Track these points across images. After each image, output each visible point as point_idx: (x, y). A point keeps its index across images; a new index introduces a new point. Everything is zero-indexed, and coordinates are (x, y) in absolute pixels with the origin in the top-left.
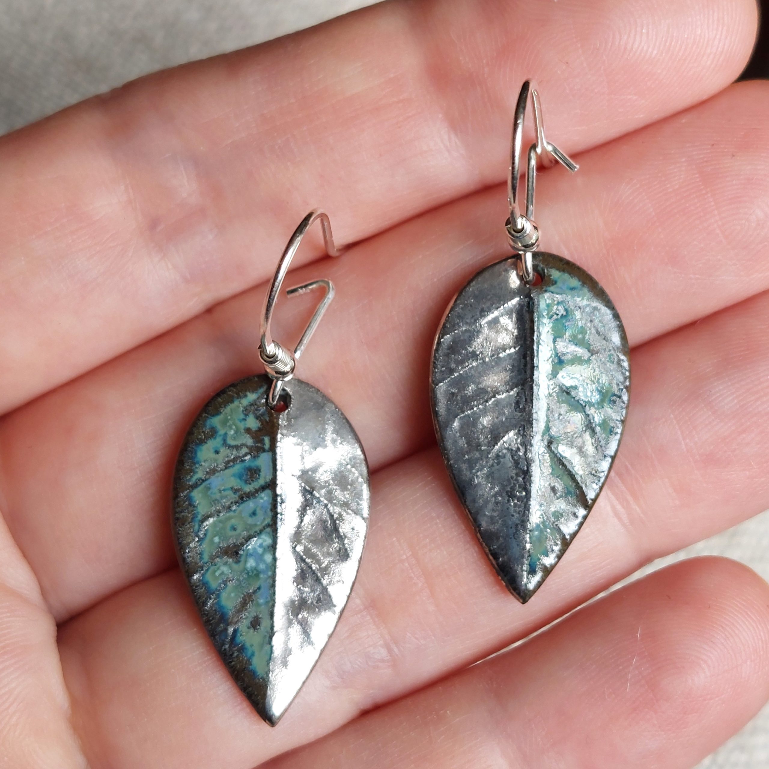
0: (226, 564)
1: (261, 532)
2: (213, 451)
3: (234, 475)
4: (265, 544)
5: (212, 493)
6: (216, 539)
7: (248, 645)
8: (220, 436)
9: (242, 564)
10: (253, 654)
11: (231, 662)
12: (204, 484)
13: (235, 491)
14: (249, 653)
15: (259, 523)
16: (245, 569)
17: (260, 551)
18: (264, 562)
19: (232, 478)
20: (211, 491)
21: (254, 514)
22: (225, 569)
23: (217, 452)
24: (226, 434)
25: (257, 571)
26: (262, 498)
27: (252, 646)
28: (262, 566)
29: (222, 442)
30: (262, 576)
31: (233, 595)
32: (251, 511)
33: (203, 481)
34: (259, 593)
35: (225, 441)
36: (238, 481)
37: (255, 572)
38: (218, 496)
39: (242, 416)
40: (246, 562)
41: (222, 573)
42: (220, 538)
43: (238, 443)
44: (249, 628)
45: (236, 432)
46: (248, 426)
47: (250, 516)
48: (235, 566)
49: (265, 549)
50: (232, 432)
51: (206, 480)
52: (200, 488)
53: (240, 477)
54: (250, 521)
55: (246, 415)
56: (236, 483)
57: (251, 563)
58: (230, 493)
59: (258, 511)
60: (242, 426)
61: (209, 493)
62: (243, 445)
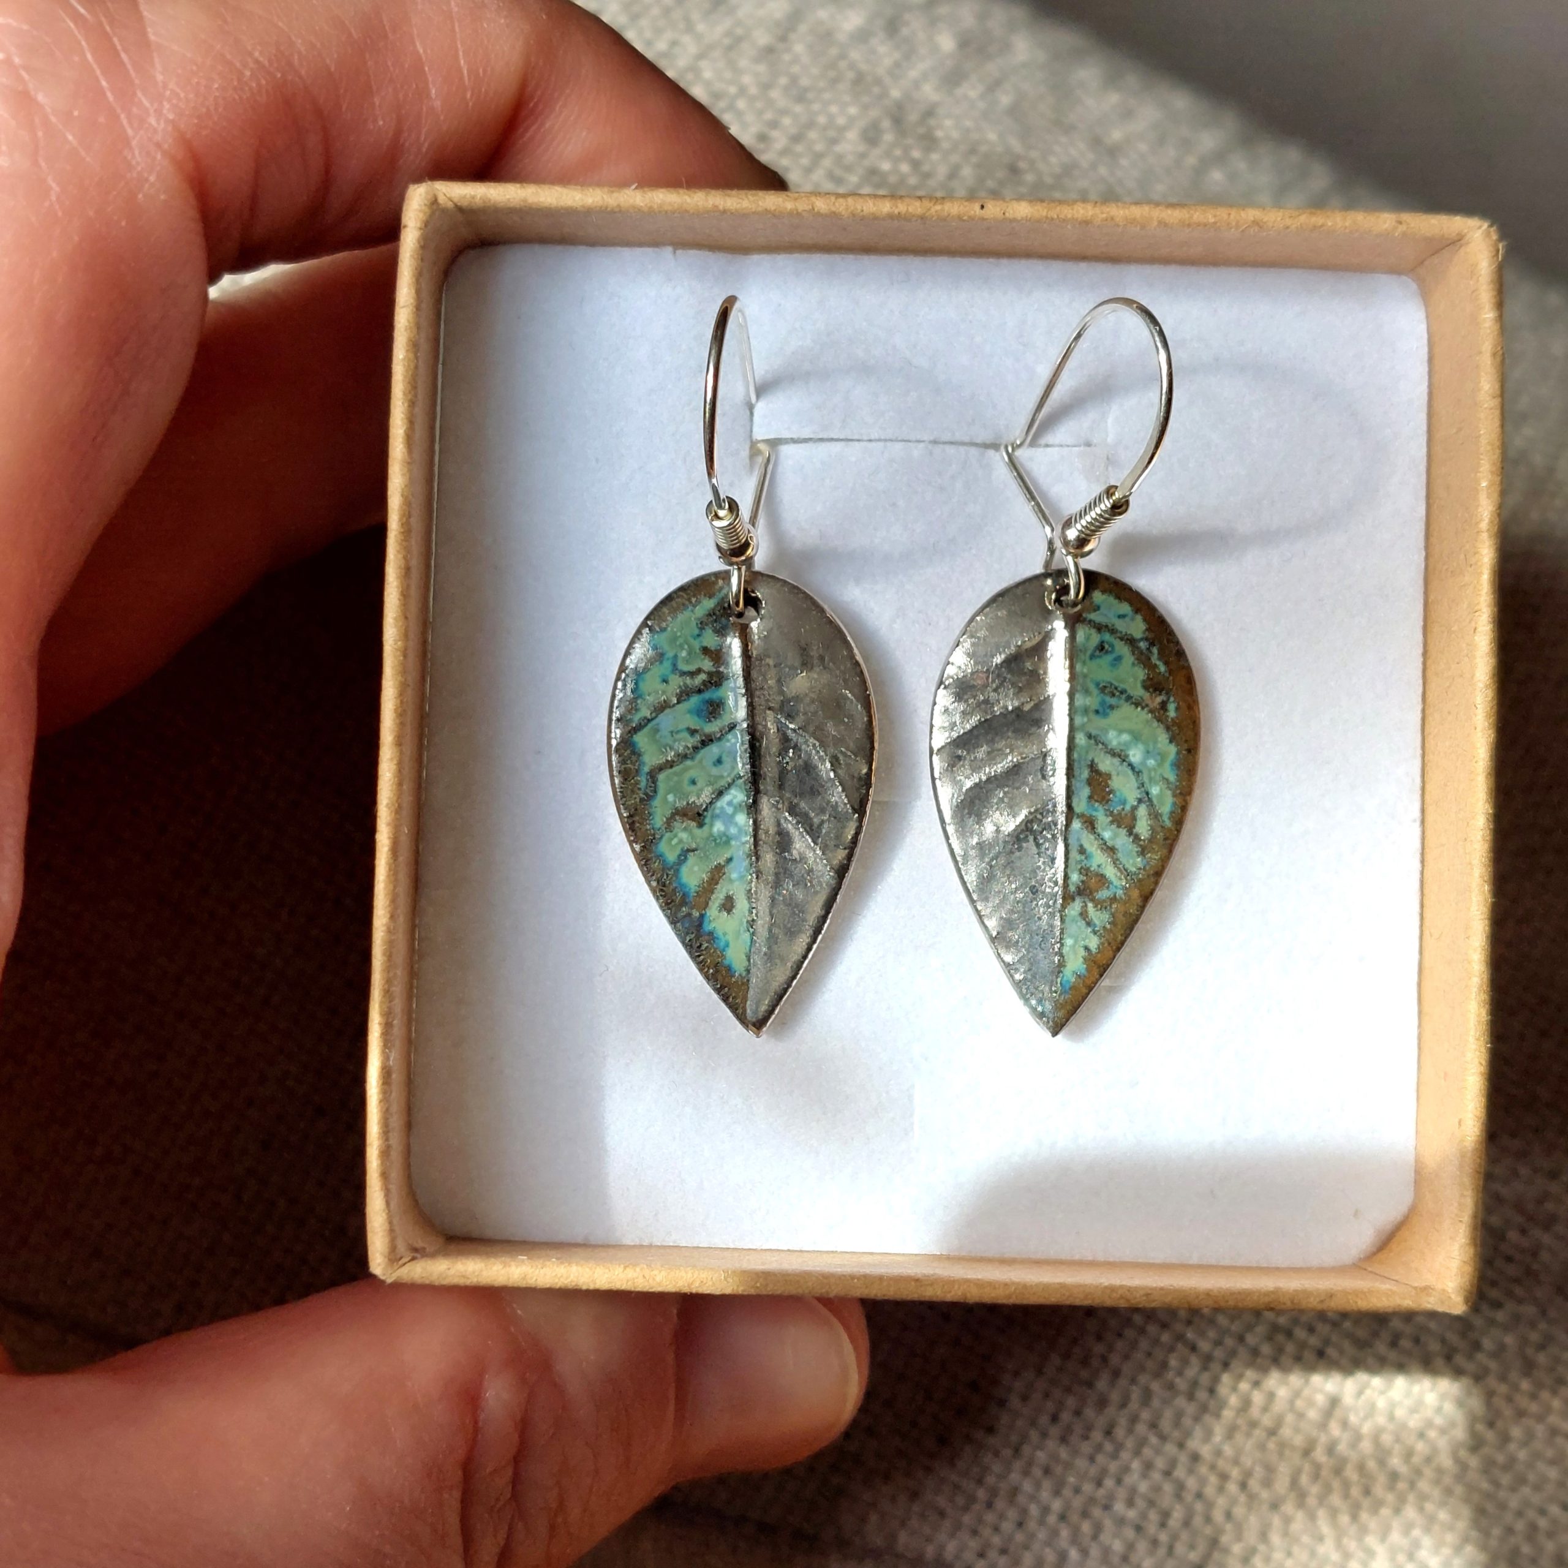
0: (685, 829)
1: (730, 785)
2: (659, 680)
3: (690, 712)
4: (735, 801)
5: (661, 737)
6: (670, 798)
7: (719, 933)
8: (668, 659)
9: (706, 828)
10: (727, 945)
11: (699, 956)
12: (650, 725)
13: (693, 732)
14: (722, 944)
15: (725, 774)
16: (711, 835)
17: (730, 810)
18: (736, 824)
19: (688, 716)
20: (660, 733)
21: (719, 761)
22: (684, 836)
23: (665, 681)
24: (676, 657)
25: (727, 837)
26: (728, 741)
27: (725, 934)
28: (733, 831)
29: (670, 668)
30: (733, 843)
31: (696, 869)
32: (716, 757)
33: (649, 721)
34: (732, 865)
35: (674, 665)
36: (696, 718)
37: (724, 839)
38: (669, 740)
39: (697, 632)
40: (712, 825)
41: (681, 841)
42: (675, 796)
43: (692, 668)
44: (720, 911)
45: (689, 654)
46: (705, 644)
47: (715, 765)
48: (698, 832)
49: (735, 808)
50: (684, 654)
51: (652, 719)
52: (646, 730)
53: (698, 713)
54: (715, 771)
55: (702, 629)
56: (693, 722)
57: (718, 827)
58: (686, 735)
59: (724, 758)
60: (697, 645)
61: (658, 736)
62: (699, 671)
